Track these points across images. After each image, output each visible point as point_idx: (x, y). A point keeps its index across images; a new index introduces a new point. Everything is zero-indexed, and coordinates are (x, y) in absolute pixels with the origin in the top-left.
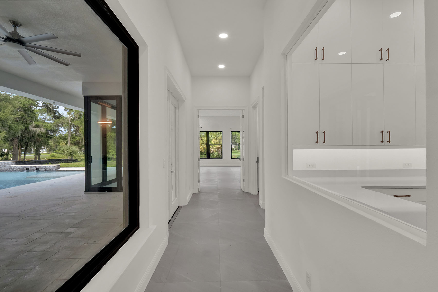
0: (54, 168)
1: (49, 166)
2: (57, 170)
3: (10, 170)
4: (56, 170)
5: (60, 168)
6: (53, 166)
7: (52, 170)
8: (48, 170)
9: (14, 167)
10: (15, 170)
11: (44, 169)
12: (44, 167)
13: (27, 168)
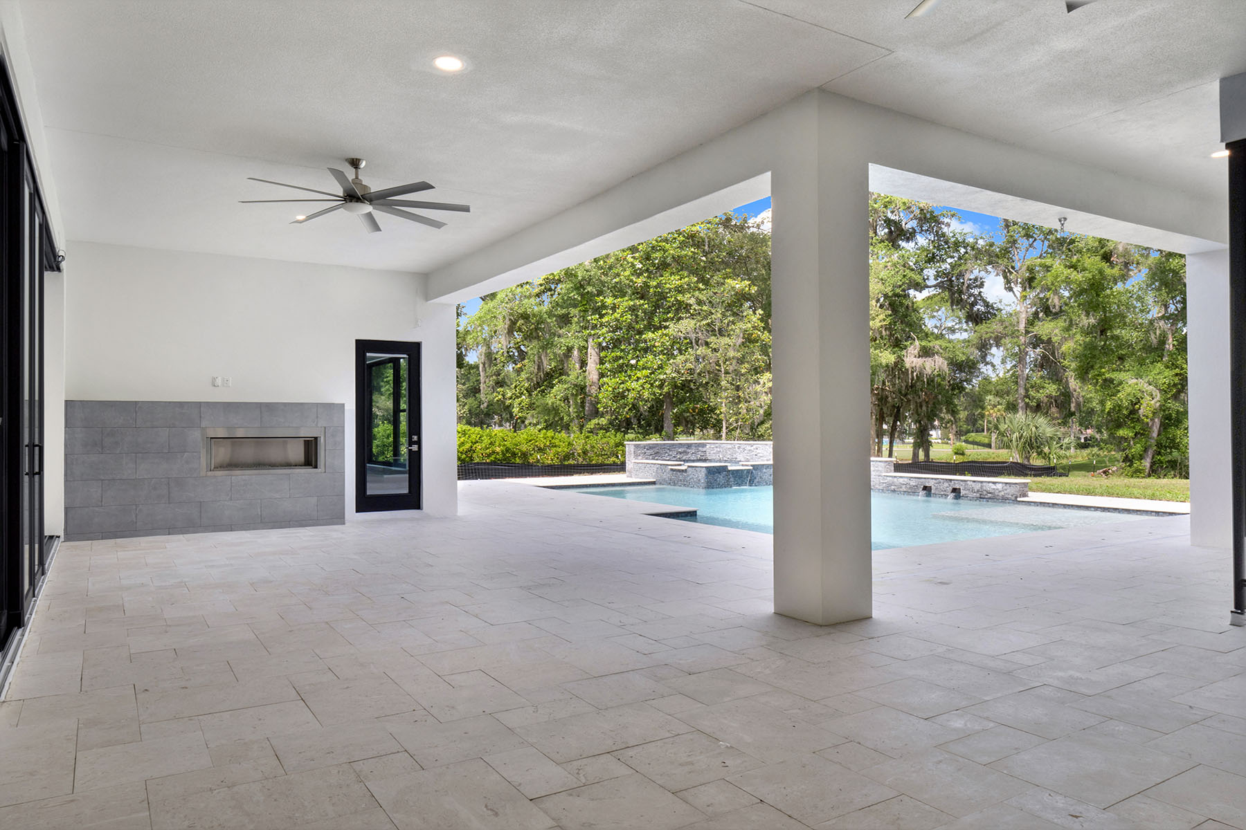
0: (1011, 491)
1: (994, 483)
2: (1019, 499)
3: (881, 488)
4: (1016, 497)
5: (1030, 494)
6: (1006, 483)
7: (1003, 496)
8: (990, 498)
9: (891, 478)
10: (893, 487)
11: (978, 491)
12: (978, 486)
13: (927, 485)
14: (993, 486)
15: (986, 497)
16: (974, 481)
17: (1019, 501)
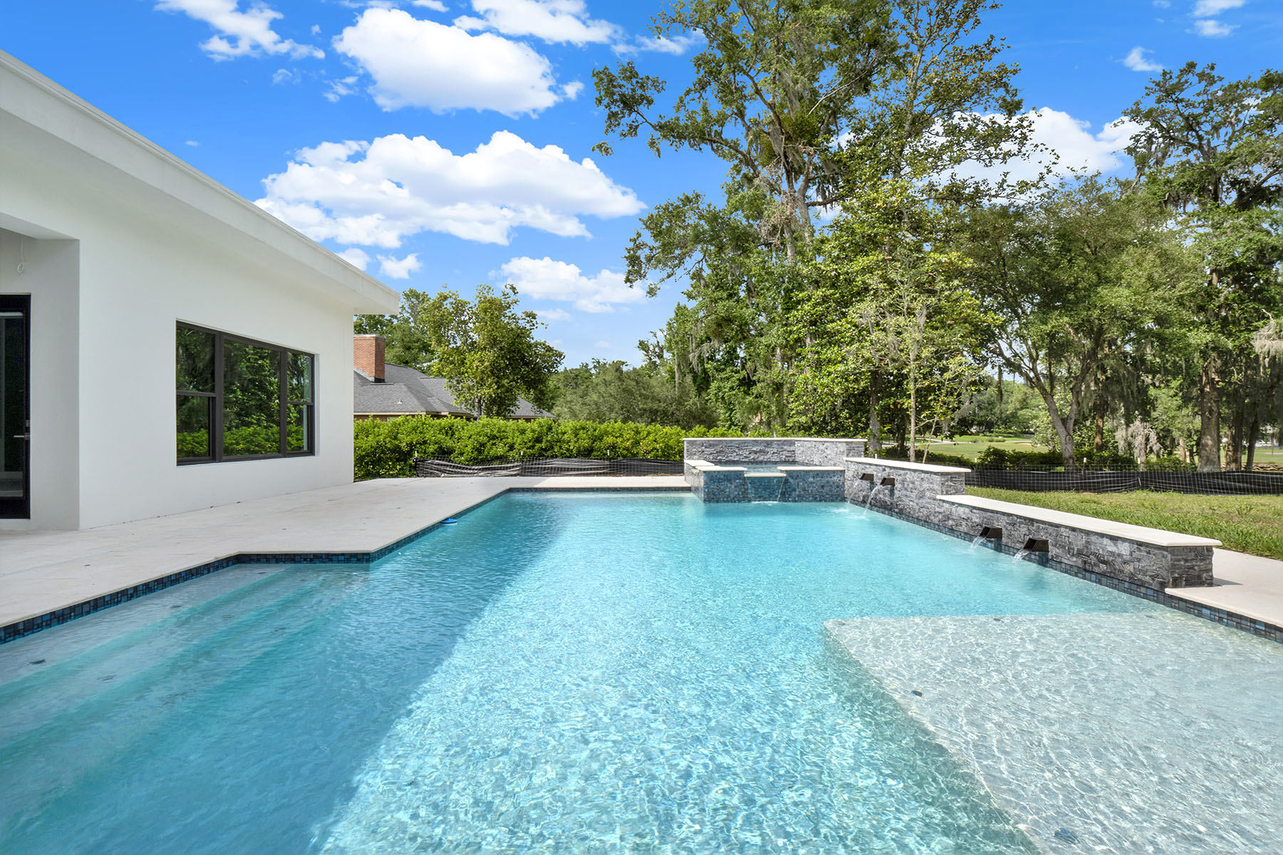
0: (1149, 564)
1: (1114, 539)
2: (1168, 591)
3: (937, 520)
4: (1163, 585)
6: (1140, 544)
7: (1132, 575)
8: (1103, 574)
9: (947, 505)
10: (949, 522)
11: (1080, 553)
12: (1079, 542)
13: (996, 525)
14: (1111, 547)
15: (1096, 569)
16: (1074, 529)
17: (1171, 597)
